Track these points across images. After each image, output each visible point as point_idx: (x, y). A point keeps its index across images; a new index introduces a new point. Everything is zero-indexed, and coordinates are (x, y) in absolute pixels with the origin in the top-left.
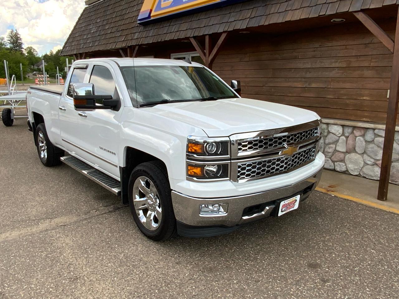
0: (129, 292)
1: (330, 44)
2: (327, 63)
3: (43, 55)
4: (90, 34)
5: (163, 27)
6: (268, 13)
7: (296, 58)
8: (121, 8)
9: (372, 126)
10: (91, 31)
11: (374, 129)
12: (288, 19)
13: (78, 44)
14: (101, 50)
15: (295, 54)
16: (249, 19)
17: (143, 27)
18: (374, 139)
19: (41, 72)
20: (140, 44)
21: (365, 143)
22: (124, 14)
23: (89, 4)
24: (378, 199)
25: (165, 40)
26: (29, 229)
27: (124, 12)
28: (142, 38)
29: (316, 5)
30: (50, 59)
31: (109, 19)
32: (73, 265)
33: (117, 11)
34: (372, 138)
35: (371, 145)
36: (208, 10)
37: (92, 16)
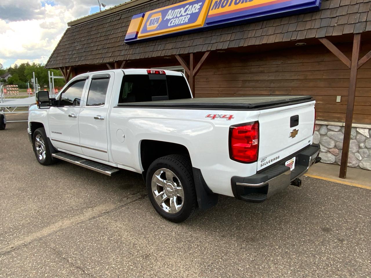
0: (199, 263)
1: (289, 62)
2: (287, 76)
3: (7, 68)
4: (75, 51)
5: (149, 46)
6: (245, 37)
7: (262, 72)
8: (105, 29)
9: (326, 123)
10: (76, 48)
11: (327, 126)
12: (264, 42)
13: (63, 59)
14: (88, 64)
15: (261, 69)
16: (229, 41)
17: (129, 45)
18: (327, 133)
19: (6, 83)
20: (127, 59)
21: (320, 136)
22: (108, 35)
23: (71, 25)
24: (340, 177)
25: (152, 56)
26: (77, 217)
27: (108, 33)
28: (129, 55)
29: (288, 32)
30: (15, 71)
31: (94, 38)
32: (137, 244)
33: (101, 32)
34: (326, 132)
35: (325, 138)
36: (190, 34)
37: (75, 35)
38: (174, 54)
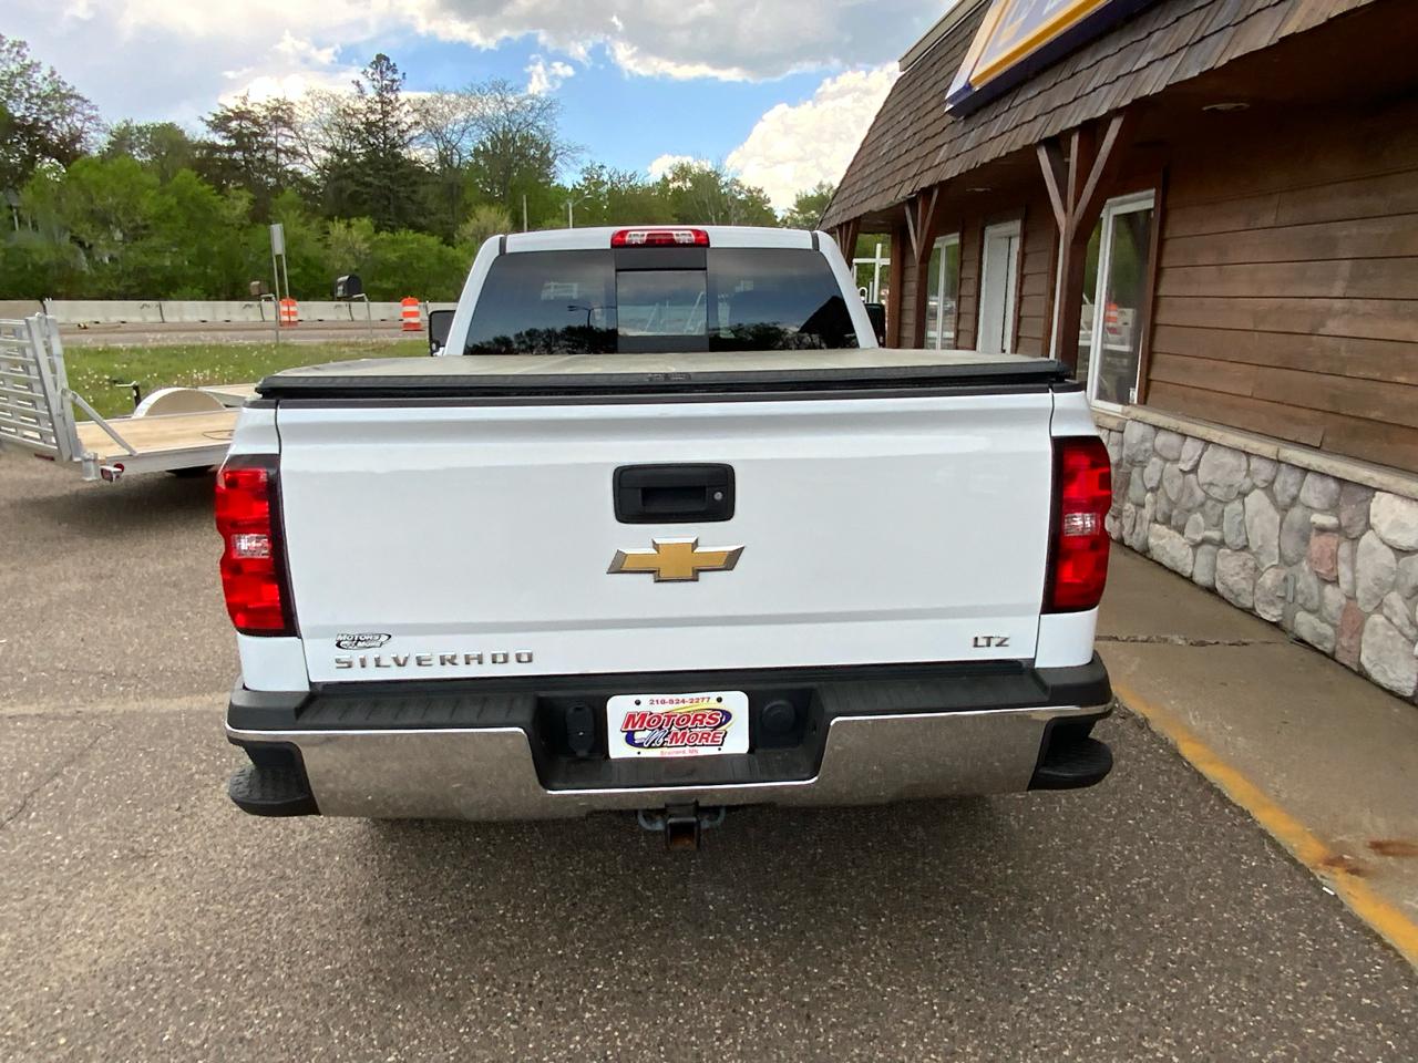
4: (876, 161)
5: (996, 117)
12: (1291, 26)
13: (849, 196)
14: (874, 209)
16: (1187, 48)
20: (937, 182)
23: (905, 66)
31: (920, 108)
37: (899, 102)
38: (1028, 143)
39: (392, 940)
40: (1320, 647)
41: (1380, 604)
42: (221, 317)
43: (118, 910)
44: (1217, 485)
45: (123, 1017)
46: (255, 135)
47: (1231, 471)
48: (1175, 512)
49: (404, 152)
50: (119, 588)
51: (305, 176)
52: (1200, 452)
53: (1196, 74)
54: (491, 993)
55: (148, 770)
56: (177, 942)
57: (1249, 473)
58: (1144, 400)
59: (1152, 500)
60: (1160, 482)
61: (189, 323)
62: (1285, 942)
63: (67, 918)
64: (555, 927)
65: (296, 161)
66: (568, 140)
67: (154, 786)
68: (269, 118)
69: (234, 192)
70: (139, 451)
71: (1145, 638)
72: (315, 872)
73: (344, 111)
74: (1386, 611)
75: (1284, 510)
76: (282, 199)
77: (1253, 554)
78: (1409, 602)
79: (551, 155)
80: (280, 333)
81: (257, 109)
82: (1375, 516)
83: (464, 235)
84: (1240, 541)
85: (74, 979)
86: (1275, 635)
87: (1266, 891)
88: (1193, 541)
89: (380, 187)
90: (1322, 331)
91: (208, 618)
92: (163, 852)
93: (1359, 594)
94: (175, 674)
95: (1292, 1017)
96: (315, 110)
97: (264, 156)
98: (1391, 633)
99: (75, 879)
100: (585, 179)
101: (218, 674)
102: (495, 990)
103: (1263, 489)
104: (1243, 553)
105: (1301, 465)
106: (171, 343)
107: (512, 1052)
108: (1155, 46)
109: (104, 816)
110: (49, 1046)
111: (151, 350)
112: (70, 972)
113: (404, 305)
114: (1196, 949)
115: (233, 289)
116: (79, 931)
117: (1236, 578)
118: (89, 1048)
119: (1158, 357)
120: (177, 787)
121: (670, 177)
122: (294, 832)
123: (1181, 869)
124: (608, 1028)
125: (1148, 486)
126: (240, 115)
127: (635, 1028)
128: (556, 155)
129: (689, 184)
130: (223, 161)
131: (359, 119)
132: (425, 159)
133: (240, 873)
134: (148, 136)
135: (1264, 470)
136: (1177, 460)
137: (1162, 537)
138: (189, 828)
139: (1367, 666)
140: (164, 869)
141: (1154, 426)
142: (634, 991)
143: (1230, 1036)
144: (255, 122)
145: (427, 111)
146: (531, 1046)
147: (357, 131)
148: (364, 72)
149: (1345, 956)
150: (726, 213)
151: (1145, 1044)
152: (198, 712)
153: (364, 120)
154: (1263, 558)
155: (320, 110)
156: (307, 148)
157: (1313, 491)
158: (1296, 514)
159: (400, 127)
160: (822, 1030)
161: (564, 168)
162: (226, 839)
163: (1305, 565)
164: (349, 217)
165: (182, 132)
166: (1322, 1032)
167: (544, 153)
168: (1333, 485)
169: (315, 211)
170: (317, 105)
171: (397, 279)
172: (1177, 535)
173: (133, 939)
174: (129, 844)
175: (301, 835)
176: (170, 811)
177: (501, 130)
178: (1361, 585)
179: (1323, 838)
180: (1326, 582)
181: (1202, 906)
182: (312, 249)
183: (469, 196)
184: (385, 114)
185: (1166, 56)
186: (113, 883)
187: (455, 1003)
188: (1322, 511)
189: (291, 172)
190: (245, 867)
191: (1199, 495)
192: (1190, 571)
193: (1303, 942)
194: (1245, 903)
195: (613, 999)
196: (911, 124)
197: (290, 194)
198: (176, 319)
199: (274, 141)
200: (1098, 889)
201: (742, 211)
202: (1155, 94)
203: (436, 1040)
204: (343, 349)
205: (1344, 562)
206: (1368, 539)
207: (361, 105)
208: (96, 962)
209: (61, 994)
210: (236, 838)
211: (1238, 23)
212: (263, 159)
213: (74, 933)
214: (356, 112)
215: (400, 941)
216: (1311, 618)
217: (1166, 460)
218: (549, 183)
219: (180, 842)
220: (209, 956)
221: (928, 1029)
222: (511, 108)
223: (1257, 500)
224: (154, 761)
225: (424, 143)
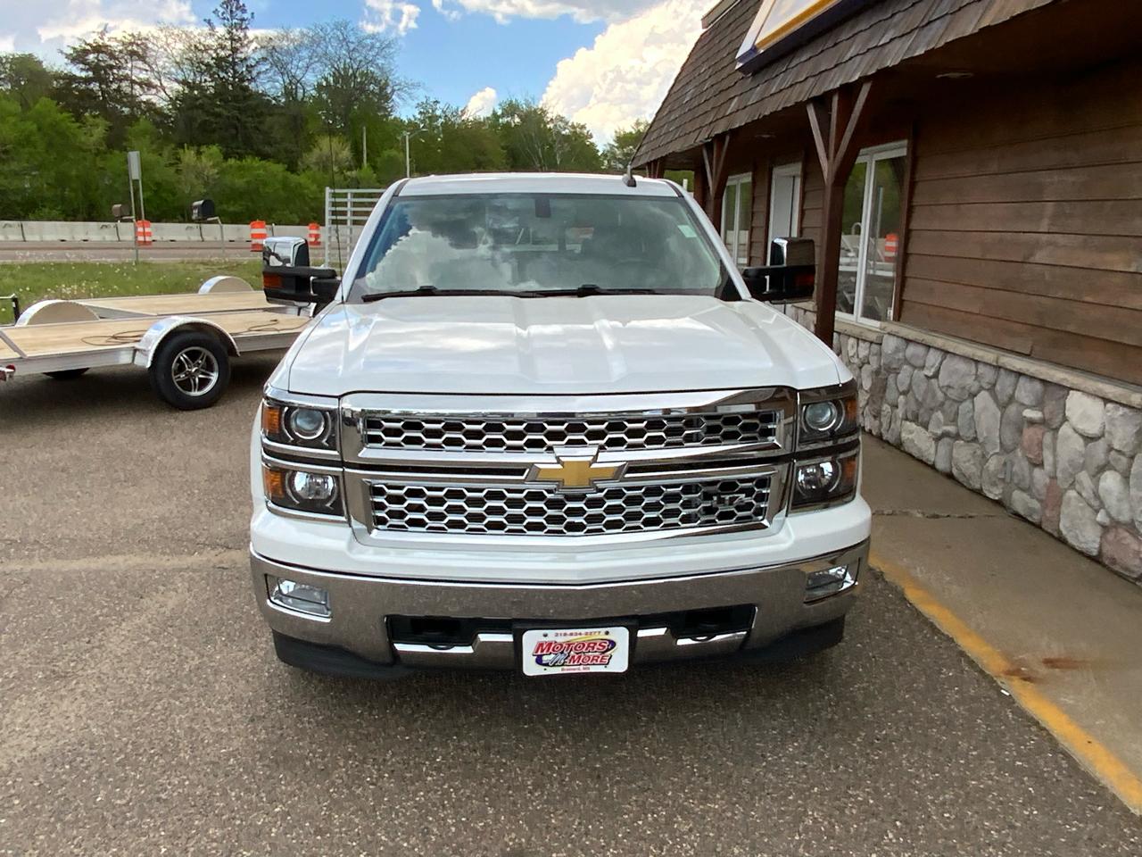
4: (680, 108)
5: (777, 75)
6: (956, 5)
13: (657, 138)
14: (677, 150)
16: (918, 30)
20: (728, 129)
23: (707, 24)
28: (736, 114)
38: (799, 100)
39: (273, 732)
40: (1030, 519)
41: (1074, 482)
42: (80, 237)
43: (48, 713)
44: (953, 388)
45: (63, 786)
46: (111, 67)
47: (963, 376)
48: (922, 411)
49: (252, 86)
50: (13, 472)
51: (158, 106)
52: (940, 359)
53: (923, 52)
54: (354, 766)
55: (60, 613)
56: (99, 736)
57: (977, 377)
58: (898, 317)
59: (903, 400)
60: (910, 385)
61: (47, 242)
62: (966, 726)
63: (7, 720)
64: (403, 721)
65: (150, 92)
66: (405, 77)
67: (66, 625)
68: (125, 52)
69: (91, 120)
70: (29, 354)
71: (890, 511)
72: (206, 686)
73: (195, 46)
74: (1077, 487)
75: (1003, 407)
76: (136, 128)
77: (980, 444)
78: (1094, 480)
79: (389, 90)
80: (140, 251)
81: (113, 44)
82: (1069, 410)
83: (307, 162)
84: (971, 434)
85: (19, 761)
86: (998, 510)
87: (957, 692)
88: (934, 434)
89: (228, 117)
90: (1031, 260)
91: (95, 496)
92: (80, 673)
93: (1059, 475)
94: (73, 541)
95: (962, 774)
96: (168, 45)
97: (119, 87)
98: (1081, 505)
99: (9, 692)
100: (421, 113)
101: (109, 541)
102: (357, 763)
103: (988, 390)
104: (973, 444)
105: (1015, 370)
106: (39, 261)
107: (372, 804)
108: (896, 25)
109: (26, 648)
110: (6, 805)
111: (21, 266)
112: (15, 756)
113: (253, 227)
114: (897, 730)
115: (91, 211)
116: (17, 729)
117: (967, 464)
118: (38, 807)
119: (910, 282)
120: (85, 626)
121: (499, 112)
122: (187, 658)
123: (894, 677)
124: (446, 787)
125: (901, 389)
126: (98, 49)
127: (465, 786)
128: (393, 91)
129: (517, 120)
130: (81, 91)
131: (211, 55)
132: (272, 92)
133: (145, 687)
134: (8, 66)
135: (988, 374)
136: (923, 367)
137: (911, 432)
138: (99, 655)
139: (1064, 532)
140: (82, 685)
141: (905, 339)
142: (465, 763)
143: (914, 787)
144: (112, 56)
145: (274, 48)
146: (386, 799)
147: (208, 65)
148: (216, 12)
149: (1009, 735)
150: (551, 146)
151: (850, 792)
152: (95, 570)
153: (214, 55)
154: (988, 448)
155: (173, 45)
156: (160, 80)
157: (1026, 392)
158: (1013, 409)
159: (249, 63)
160: (608, 785)
161: (401, 102)
162: (131, 664)
163: (1019, 453)
164: (199, 145)
165: (40, 63)
166: (982, 783)
167: (382, 89)
168: (1038, 386)
169: (167, 139)
170: (170, 40)
171: (243, 203)
172: (923, 430)
173: (63, 734)
174: (50, 667)
175: (193, 660)
176: (82, 644)
177: (342, 66)
178: (1060, 466)
179: (1007, 656)
180: (1036, 465)
181: (906, 703)
182: (165, 174)
183: (312, 127)
184: (235, 50)
185: (903, 35)
186: (41, 696)
187: (326, 773)
188: (1031, 407)
189: (144, 102)
190: (149, 683)
191: (940, 395)
192: (933, 460)
193: (979, 725)
194: (940, 701)
195: (449, 768)
196: (710, 77)
197: (144, 123)
198: (37, 238)
199: (129, 73)
200: (828, 691)
201: (566, 145)
202: (893, 66)
203: (313, 797)
204: (198, 267)
205: (1047, 448)
206: (1065, 429)
207: (211, 42)
208: (35, 749)
209: (10, 771)
210: (139, 662)
211: (954, 12)
212: (118, 90)
213: (14, 730)
214: (207, 48)
215: (279, 732)
216: (1025, 495)
217: (915, 367)
218: (386, 116)
219: (93, 666)
220: (126, 744)
221: (689, 783)
222: (352, 46)
223: (983, 399)
224: (64, 607)
225: (271, 77)
